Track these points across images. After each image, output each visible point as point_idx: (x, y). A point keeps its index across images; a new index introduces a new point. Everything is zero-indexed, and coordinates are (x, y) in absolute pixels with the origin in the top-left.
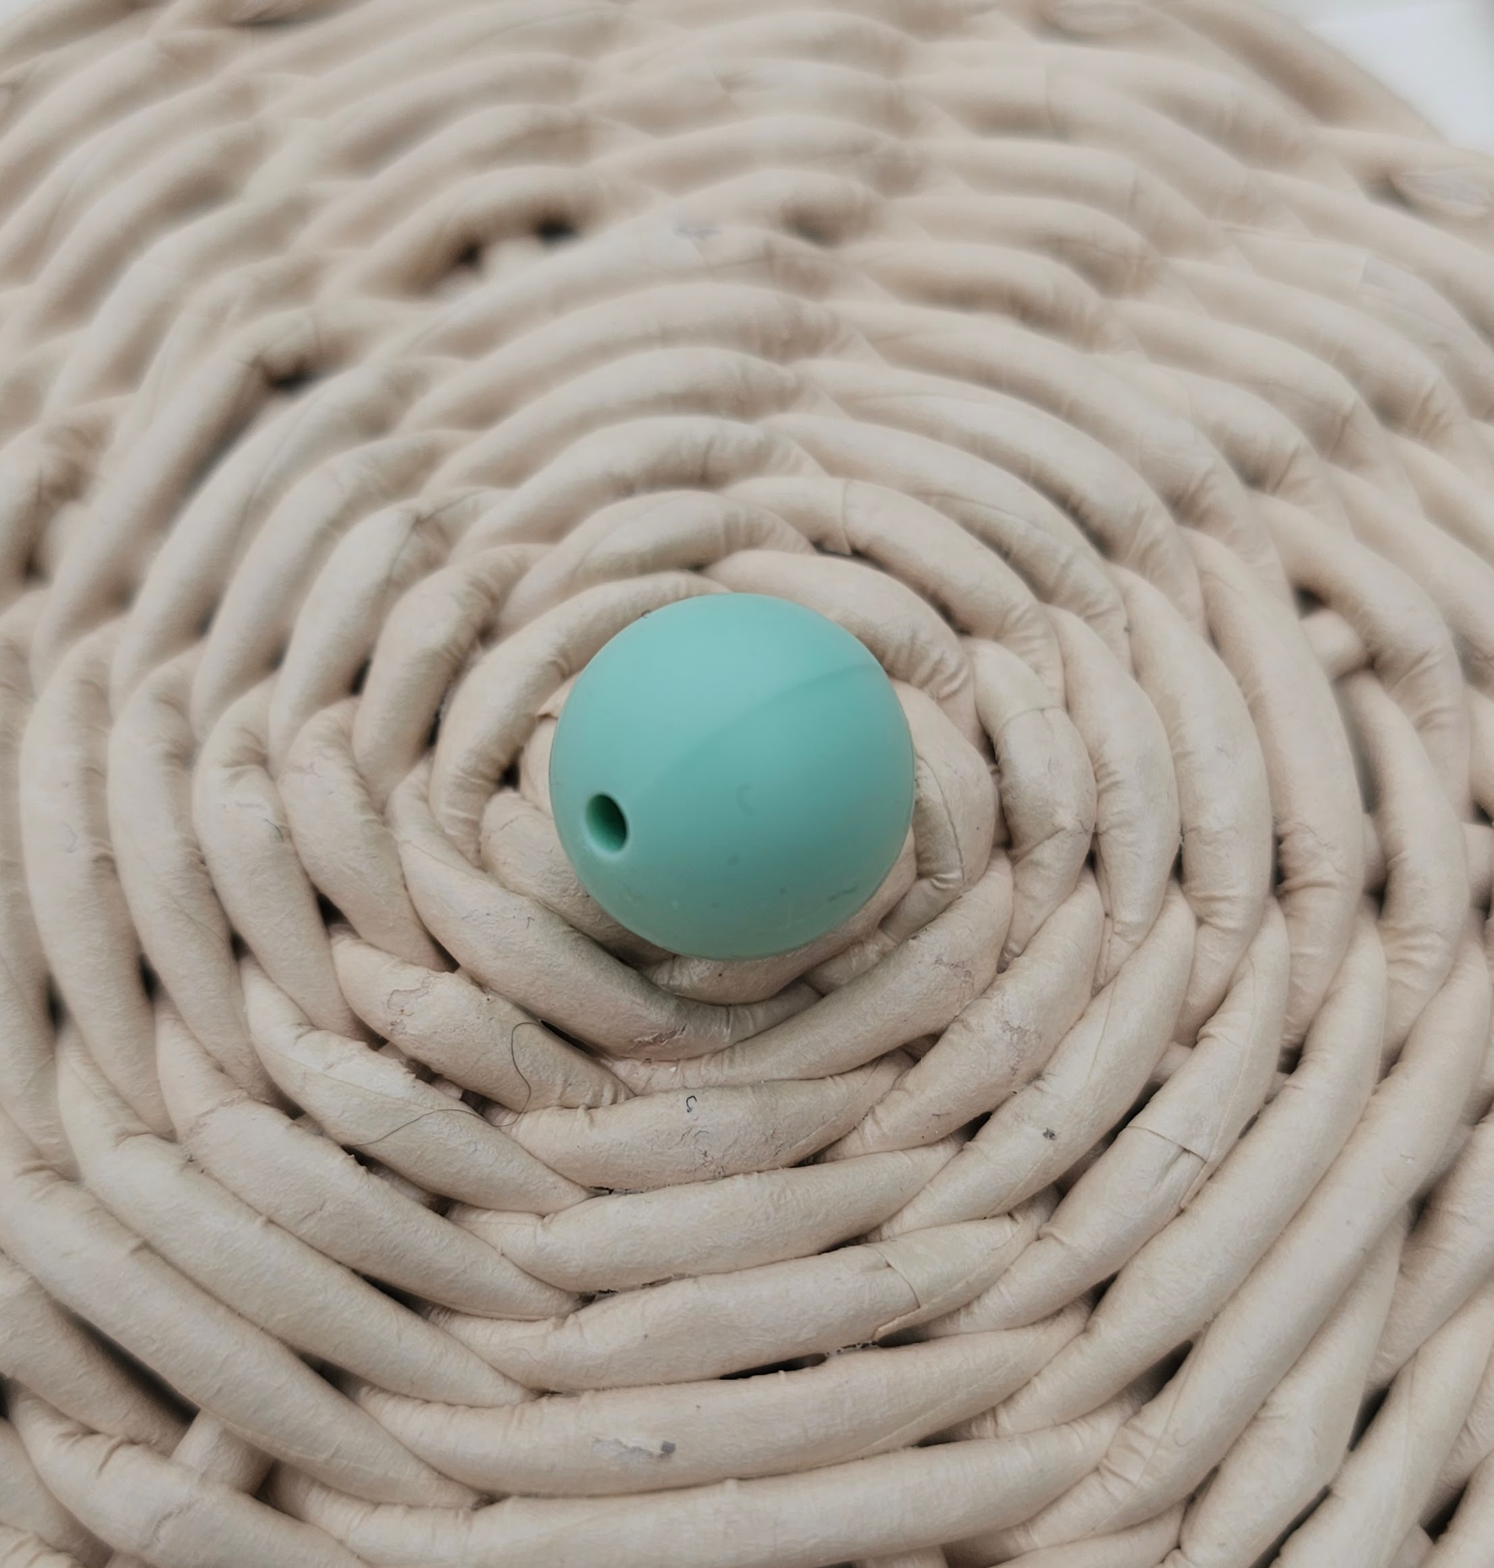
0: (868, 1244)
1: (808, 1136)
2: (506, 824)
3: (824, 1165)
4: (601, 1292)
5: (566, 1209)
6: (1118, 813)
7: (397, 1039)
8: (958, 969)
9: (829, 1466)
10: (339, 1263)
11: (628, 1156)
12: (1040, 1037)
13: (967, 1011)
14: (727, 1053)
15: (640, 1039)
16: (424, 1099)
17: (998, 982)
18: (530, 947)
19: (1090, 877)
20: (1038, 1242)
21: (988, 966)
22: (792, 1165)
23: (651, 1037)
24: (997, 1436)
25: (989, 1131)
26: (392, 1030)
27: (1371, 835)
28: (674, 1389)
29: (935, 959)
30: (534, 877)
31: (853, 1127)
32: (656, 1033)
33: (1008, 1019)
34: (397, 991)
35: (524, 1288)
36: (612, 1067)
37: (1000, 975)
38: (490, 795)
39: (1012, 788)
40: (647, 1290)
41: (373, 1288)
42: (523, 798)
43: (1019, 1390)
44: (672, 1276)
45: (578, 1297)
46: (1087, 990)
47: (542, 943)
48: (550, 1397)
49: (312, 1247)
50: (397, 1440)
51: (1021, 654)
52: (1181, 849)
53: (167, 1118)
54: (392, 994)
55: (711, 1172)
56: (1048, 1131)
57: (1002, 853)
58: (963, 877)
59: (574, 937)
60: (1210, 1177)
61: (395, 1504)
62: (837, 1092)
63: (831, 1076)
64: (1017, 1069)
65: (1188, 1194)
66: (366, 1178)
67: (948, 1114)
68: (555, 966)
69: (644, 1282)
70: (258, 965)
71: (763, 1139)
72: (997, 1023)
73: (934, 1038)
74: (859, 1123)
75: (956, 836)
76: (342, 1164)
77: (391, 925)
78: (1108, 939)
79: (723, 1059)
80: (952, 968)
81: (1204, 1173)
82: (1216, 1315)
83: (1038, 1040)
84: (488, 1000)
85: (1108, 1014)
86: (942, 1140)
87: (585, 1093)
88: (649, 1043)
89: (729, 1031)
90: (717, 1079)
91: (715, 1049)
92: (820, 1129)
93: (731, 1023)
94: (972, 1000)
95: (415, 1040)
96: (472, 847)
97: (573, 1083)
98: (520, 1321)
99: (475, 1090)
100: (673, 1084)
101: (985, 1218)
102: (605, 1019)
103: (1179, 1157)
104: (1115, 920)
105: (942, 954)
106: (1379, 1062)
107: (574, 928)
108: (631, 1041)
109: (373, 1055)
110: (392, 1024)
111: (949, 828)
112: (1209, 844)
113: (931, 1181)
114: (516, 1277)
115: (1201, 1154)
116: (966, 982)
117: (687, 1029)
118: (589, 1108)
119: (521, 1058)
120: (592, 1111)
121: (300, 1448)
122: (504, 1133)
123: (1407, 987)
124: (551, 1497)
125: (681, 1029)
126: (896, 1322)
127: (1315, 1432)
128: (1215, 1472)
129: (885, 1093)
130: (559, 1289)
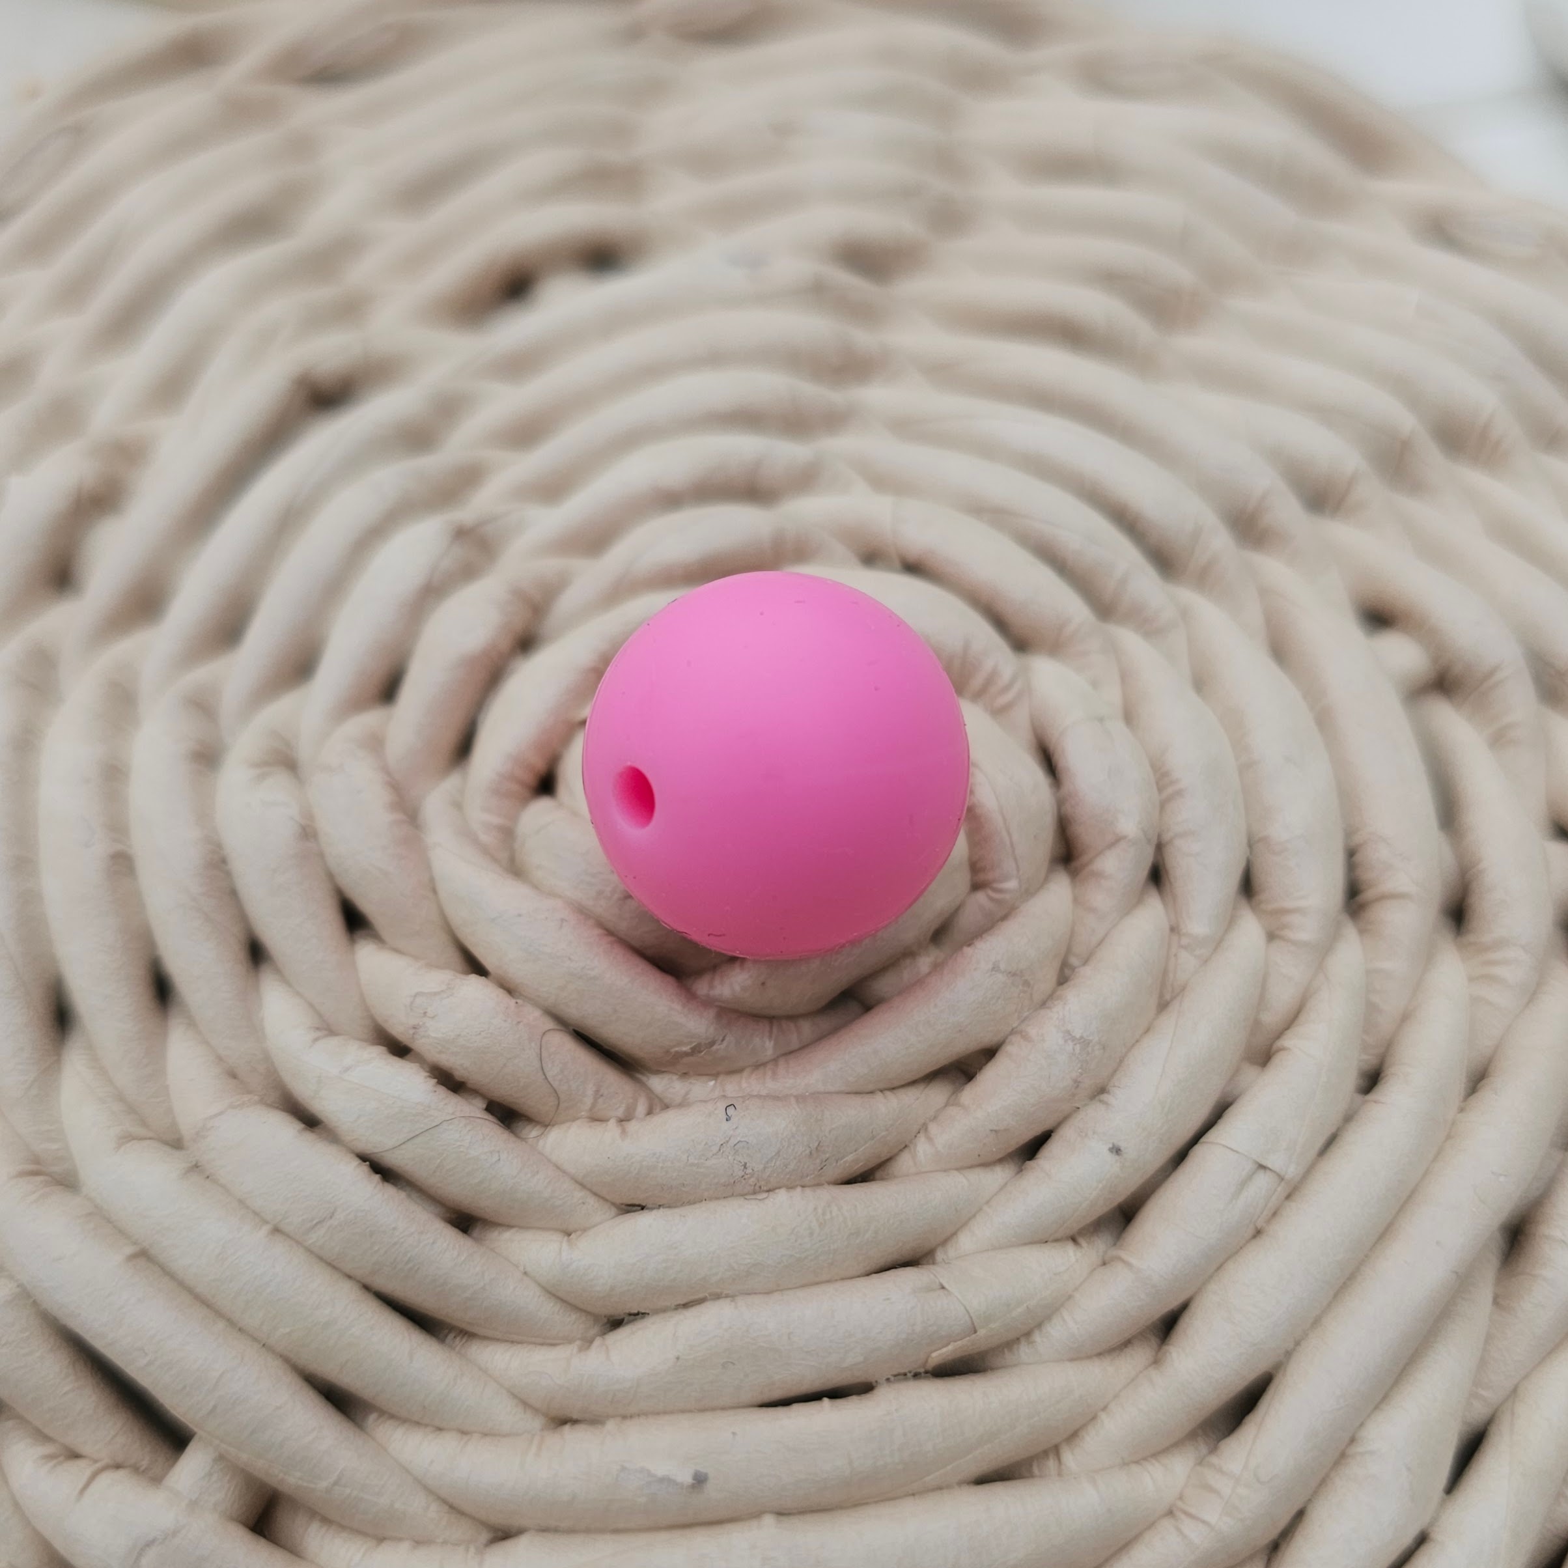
0: (920, 1266)
1: (856, 1151)
2: (542, 828)
3: (873, 1183)
4: (630, 1314)
5: (594, 1226)
6: (1182, 822)
7: (419, 1044)
8: (1016, 978)
9: (876, 1502)
10: (349, 1277)
11: (662, 1168)
12: (1104, 1048)
13: (1026, 1022)
14: (769, 1065)
15: (677, 1049)
16: (446, 1104)
17: (1058, 994)
18: (562, 950)
19: (1153, 892)
20: (1104, 1267)
21: (1049, 976)
22: (839, 1181)
23: (689, 1047)
24: (1060, 1475)
25: (1052, 1149)
26: (414, 1034)
27: (1447, 852)
28: (708, 1417)
29: (990, 966)
30: (568, 879)
31: (903, 1146)
32: (695, 1042)
33: (1069, 1029)
34: (421, 993)
35: (546, 1310)
36: (646, 1081)
37: (1060, 987)
38: (525, 802)
39: (1072, 796)
40: (680, 1310)
41: (385, 1305)
42: (559, 804)
43: (1084, 1426)
44: (707, 1295)
45: (605, 1320)
46: (1153, 1006)
47: (575, 945)
48: (572, 1425)
49: (321, 1259)
50: (405, 1470)
51: (1078, 669)
52: (1249, 861)
53: (174, 1126)
54: (415, 996)
55: (751, 1185)
56: (1114, 1145)
57: (1061, 867)
58: (1021, 887)
59: (608, 940)
61: (400, 1540)
62: (887, 1107)
63: (881, 1091)
64: (1079, 1082)
65: (1265, 1213)
66: (381, 1184)
67: (1006, 1130)
68: (588, 969)
69: (678, 1303)
70: (278, 971)
71: (808, 1152)
72: (1058, 1033)
73: (989, 1053)
74: (911, 1141)
75: (1012, 844)
76: (355, 1170)
77: (417, 929)
78: (1174, 953)
79: (765, 1072)
80: (1009, 976)
81: (1281, 1190)
82: (1298, 1343)
83: (1102, 1051)
84: (517, 1003)
85: (1176, 1027)
86: (1001, 1161)
87: (618, 1105)
88: (686, 1054)
89: (772, 1043)
90: (759, 1091)
91: (757, 1063)
92: (867, 1145)
93: (773, 1037)
94: (1031, 1011)
95: (437, 1045)
96: (505, 854)
97: (605, 1094)
98: (542, 1344)
99: (501, 1100)
100: (712, 1095)
101: (1046, 1242)
102: (640, 1027)
103: (1254, 1173)
104: (1182, 934)
105: (999, 962)
106: (1464, 1080)
107: (610, 932)
108: (668, 1052)
109: (393, 1059)
110: (414, 1028)
111: (1005, 834)
112: (1278, 855)
113: (988, 1202)
114: (539, 1297)
115: (1278, 1170)
116: (1024, 992)
117: (727, 1039)
118: (621, 1121)
119: (550, 1066)
120: (623, 1123)
121: (298, 1474)
122: (531, 1147)
123: (1491, 1004)
124: (571, 1531)
125: (721, 1038)
126: (950, 1347)
127: (1409, 1469)
128: (1300, 1515)
129: (939, 1110)
130: (585, 1311)
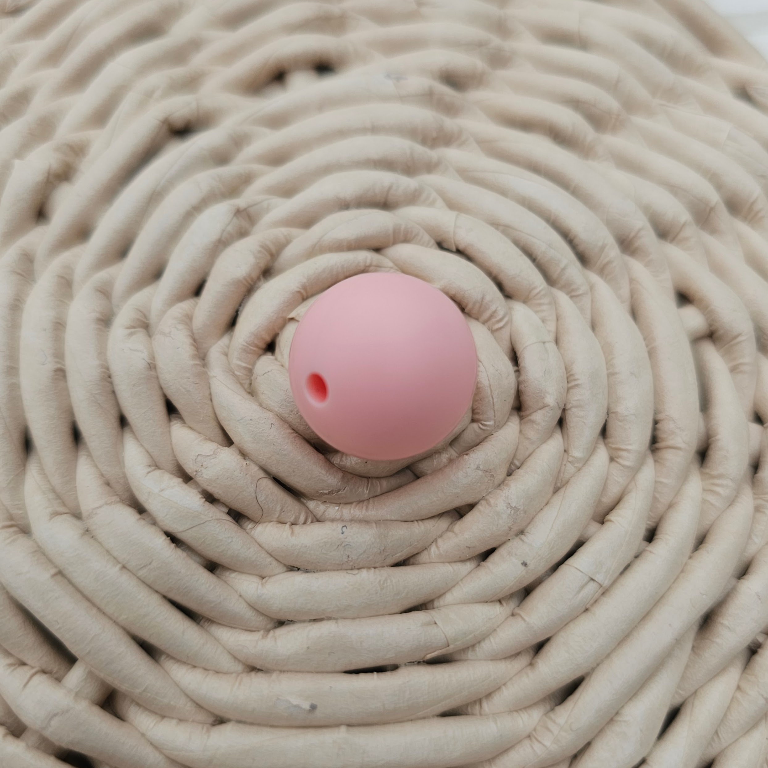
0: (426, 611)
1: (402, 551)
2: (266, 373)
3: (408, 567)
4: (288, 621)
5: (275, 575)
6: (577, 400)
7: (198, 479)
8: (488, 473)
9: (394, 723)
10: (157, 592)
11: (309, 553)
12: (525, 513)
13: (490, 495)
14: (365, 503)
15: (322, 491)
16: (209, 512)
17: (507, 482)
18: (270, 439)
19: (558, 431)
20: (512, 617)
21: (501, 473)
22: (392, 565)
23: (327, 491)
24: (481, 715)
25: (494, 557)
26: (196, 474)
27: (702, 424)
28: (319, 676)
29: (476, 466)
30: (277, 402)
31: (425, 548)
32: (331, 489)
33: (510, 502)
34: (201, 454)
35: (249, 614)
36: (306, 503)
37: (508, 477)
38: (260, 356)
39: (524, 381)
40: (311, 623)
41: (173, 606)
42: (276, 359)
43: (494, 691)
44: (325, 617)
45: (276, 621)
46: (551, 489)
47: (277, 437)
48: (257, 672)
49: (144, 582)
50: (177, 685)
51: (536, 312)
52: (606, 421)
53: (78, 506)
54: (197, 456)
55: (350, 566)
56: (524, 562)
57: (516, 413)
58: (495, 424)
59: (294, 436)
60: (603, 594)
61: (172, 718)
62: (419, 529)
63: (417, 521)
64: (512, 528)
65: (591, 601)
66: (175, 550)
67: (474, 547)
68: (282, 450)
69: (310, 619)
70: (132, 432)
71: (379, 551)
72: (504, 504)
73: (471, 507)
74: (429, 546)
75: (493, 403)
76: (162, 542)
77: (201, 419)
78: (564, 464)
79: (363, 506)
80: (484, 472)
81: (600, 591)
82: (598, 665)
83: (524, 514)
84: (247, 464)
85: (561, 504)
86: (469, 559)
87: (291, 516)
88: (326, 494)
89: (368, 491)
90: (359, 516)
91: (359, 500)
92: (408, 548)
93: (369, 488)
94: (492, 489)
95: (207, 481)
96: (248, 382)
97: (285, 511)
98: (246, 630)
99: (235, 509)
100: (336, 516)
101: (487, 602)
102: (305, 480)
103: (589, 582)
104: (569, 455)
105: (480, 465)
106: (694, 542)
107: (295, 430)
108: (317, 492)
109: (185, 486)
110: (196, 472)
111: (491, 399)
112: (621, 421)
113: (462, 580)
114: (245, 608)
115: (600, 582)
116: (491, 480)
117: (346, 489)
118: (292, 524)
119: (260, 496)
120: (293, 526)
121: (127, 685)
122: (248, 533)
123: (712, 504)
124: (252, 724)
125: (343, 489)
126: (437, 652)
127: (641, 731)
128: (588, 745)
129: (443, 532)
130: (267, 616)
